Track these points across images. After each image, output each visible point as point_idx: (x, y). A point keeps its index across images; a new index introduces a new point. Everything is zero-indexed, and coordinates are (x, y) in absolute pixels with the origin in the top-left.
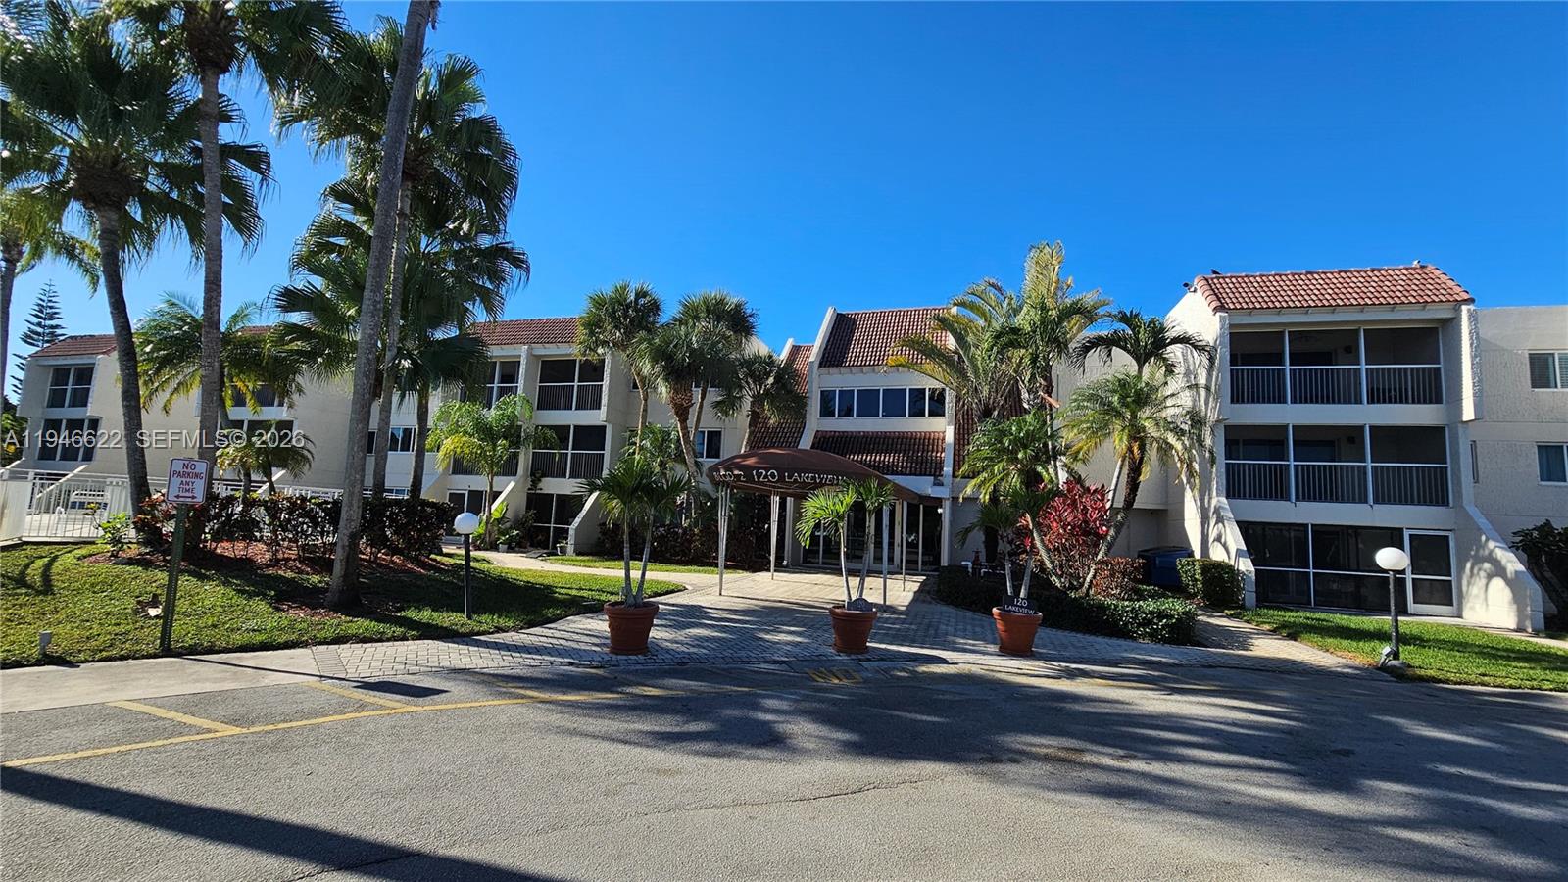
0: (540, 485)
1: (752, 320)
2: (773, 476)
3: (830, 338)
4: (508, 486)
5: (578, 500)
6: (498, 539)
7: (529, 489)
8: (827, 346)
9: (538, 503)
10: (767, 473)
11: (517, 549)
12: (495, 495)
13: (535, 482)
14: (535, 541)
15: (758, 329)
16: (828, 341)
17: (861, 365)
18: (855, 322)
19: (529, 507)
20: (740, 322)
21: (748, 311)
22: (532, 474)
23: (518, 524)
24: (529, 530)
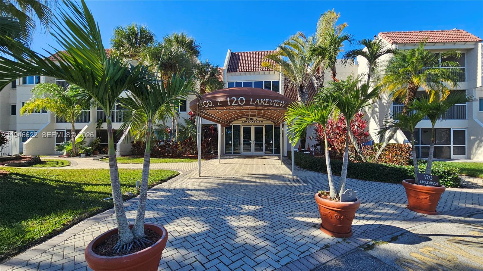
0: (102, 126)
1: (198, 49)
2: (242, 101)
3: (230, 62)
4: (84, 127)
5: (121, 132)
6: (79, 151)
7: (96, 128)
8: (229, 64)
9: (102, 134)
10: (238, 99)
11: (92, 155)
12: (77, 132)
13: (99, 125)
14: (102, 151)
15: (201, 53)
16: (229, 63)
17: (245, 71)
18: (239, 56)
19: (97, 136)
20: (193, 49)
21: (196, 45)
22: (98, 121)
23: (92, 144)
24: (98, 146)
